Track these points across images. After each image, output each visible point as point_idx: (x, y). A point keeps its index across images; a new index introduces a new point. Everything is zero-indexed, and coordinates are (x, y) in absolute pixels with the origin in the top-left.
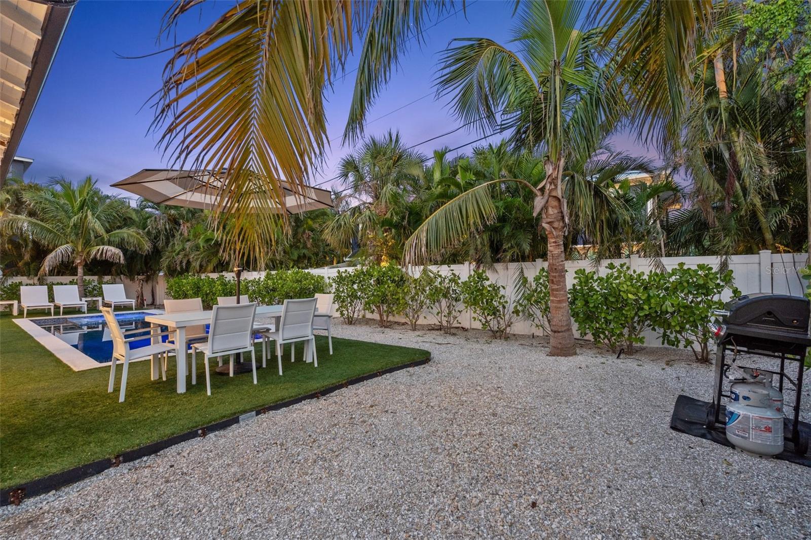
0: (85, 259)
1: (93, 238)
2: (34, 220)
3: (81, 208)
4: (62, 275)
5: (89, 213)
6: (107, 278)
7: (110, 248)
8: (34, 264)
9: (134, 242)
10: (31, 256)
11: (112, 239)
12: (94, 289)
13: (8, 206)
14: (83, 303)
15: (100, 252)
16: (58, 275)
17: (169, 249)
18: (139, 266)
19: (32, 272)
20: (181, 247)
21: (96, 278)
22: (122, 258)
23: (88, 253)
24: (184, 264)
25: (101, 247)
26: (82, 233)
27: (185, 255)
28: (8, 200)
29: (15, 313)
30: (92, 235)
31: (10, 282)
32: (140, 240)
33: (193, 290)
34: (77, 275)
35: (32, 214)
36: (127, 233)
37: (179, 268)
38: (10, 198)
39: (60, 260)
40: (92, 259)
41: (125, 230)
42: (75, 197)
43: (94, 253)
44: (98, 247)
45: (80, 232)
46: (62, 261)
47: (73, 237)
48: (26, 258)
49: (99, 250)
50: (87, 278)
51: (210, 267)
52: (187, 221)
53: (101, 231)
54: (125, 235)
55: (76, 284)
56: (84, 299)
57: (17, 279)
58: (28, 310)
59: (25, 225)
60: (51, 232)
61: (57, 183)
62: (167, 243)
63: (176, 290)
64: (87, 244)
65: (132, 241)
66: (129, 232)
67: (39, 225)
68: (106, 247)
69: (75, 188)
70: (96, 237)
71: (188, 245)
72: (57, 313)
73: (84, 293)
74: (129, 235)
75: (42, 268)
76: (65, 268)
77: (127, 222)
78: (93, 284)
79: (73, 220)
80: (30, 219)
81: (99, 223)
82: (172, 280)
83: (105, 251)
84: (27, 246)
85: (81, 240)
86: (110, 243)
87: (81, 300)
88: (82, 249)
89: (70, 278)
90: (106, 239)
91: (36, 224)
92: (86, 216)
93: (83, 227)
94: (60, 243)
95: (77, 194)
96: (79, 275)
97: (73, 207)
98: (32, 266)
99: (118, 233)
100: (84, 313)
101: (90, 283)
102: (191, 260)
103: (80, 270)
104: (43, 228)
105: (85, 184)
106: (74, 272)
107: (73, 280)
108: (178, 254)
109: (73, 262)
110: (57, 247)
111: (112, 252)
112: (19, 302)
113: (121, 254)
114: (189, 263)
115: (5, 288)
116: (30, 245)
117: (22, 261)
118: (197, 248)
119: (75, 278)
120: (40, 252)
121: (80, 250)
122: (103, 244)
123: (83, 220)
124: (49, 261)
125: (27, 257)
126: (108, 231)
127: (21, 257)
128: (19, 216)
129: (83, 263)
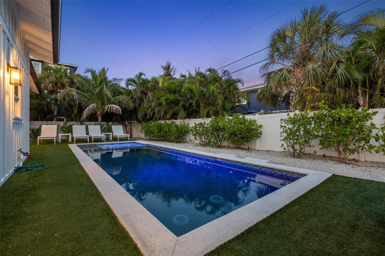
0: (102, 112)
1: (106, 100)
2: (79, 91)
3: (101, 83)
4: (91, 122)
5: (105, 86)
6: (110, 123)
7: (114, 106)
8: (79, 115)
9: (125, 103)
10: (78, 111)
11: (115, 101)
12: (105, 129)
13: (67, 85)
14: (103, 136)
15: (109, 108)
16: (89, 121)
17: (142, 107)
18: (126, 117)
19: (78, 119)
20: (148, 106)
21: (105, 123)
22: (121, 111)
23: (103, 109)
24: (151, 115)
25: (110, 105)
26: (101, 98)
27: (152, 110)
28: (67, 82)
29: (70, 141)
30: (106, 99)
31: (68, 124)
32: (128, 101)
33: (157, 130)
34: (98, 121)
35: (78, 88)
36: (122, 98)
37: (148, 117)
38: (68, 81)
39: (91, 112)
40: (106, 112)
41: (120, 96)
42: (97, 79)
43: (107, 108)
44: (108, 105)
45: (100, 97)
46: (92, 113)
47: (96, 100)
48: (75, 112)
49: (109, 107)
50: (102, 123)
51: (168, 116)
52: (151, 91)
53: (110, 96)
54: (121, 99)
55: (98, 125)
56: (103, 133)
57: (71, 123)
58: (76, 139)
59: (75, 93)
60: (86, 97)
61: (89, 71)
62: (140, 105)
63: (147, 130)
64: (103, 104)
65: (124, 102)
66: (122, 97)
67: (81, 93)
68: (112, 105)
69: (97, 74)
70: (107, 101)
71: (153, 104)
72: (91, 141)
73: (103, 131)
74: (123, 99)
75: (82, 117)
76: (92, 118)
77: (121, 93)
78: (105, 126)
79: (96, 90)
80: (77, 90)
81: (109, 92)
82: (144, 124)
83: (112, 107)
84: (75, 105)
85: (100, 102)
86: (114, 103)
87: (102, 134)
88: (101, 106)
89: (95, 123)
90: (112, 101)
91: (79, 93)
92: (103, 88)
93: (101, 95)
94: (90, 103)
95: (98, 77)
97: (96, 84)
98: (78, 116)
99: (117, 98)
100: (104, 141)
101: (103, 125)
102: (156, 112)
103: (100, 118)
104: (82, 95)
105: (102, 72)
106: (96, 120)
107: (96, 124)
108: (148, 109)
109: (96, 114)
110: (89, 105)
111: (116, 108)
112: (72, 134)
113: (120, 109)
114: (154, 113)
115: (66, 127)
116: (77, 105)
117: (74, 114)
118: (160, 104)
119: (97, 123)
120: (81, 109)
121: (100, 107)
122: (110, 104)
123: (101, 90)
124: (86, 113)
125: (76, 111)
126: (113, 97)
127: (73, 112)
128: (72, 89)
129: (101, 114)
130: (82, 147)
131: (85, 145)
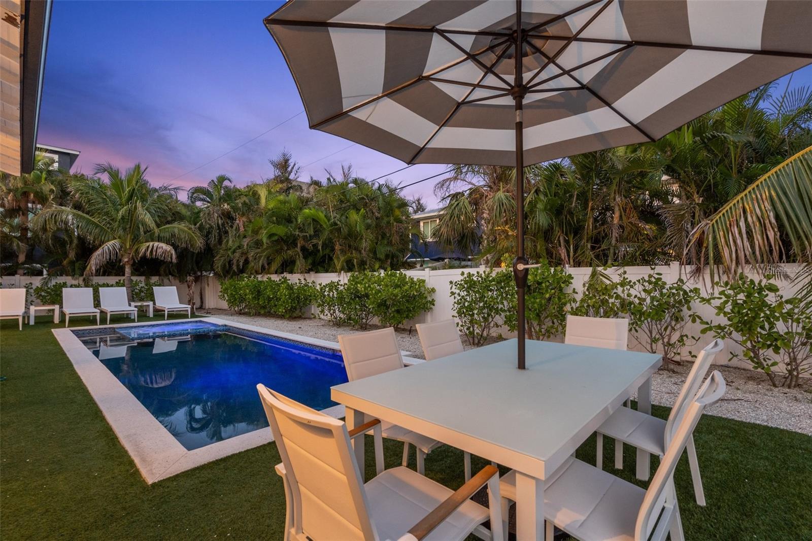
0: (133, 258)
1: (142, 233)
2: (80, 213)
3: (130, 197)
4: (108, 276)
5: (139, 204)
6: (154, 279)
7: (161, 245)
8: (79, 262)
9: (185, 237)
10: (76, 254)
11: (162, 235)
12: (141, 291)
13: (52, 197)
14: (132, 309)
15: (150, 249)
16: (104, 275)
17: (223, 246)
18: (190, 266)
19: (77, 271)
20: (237, 244)
21: (143, 278)
22: (174, 256)
23: (137, 250)
24: (241, 264)
25: (151, 244)
26: (130, 227)
27: (243, 253)
28: (52, 191)
29: (57, 320)
30: (142, 230)
31: (53, 282)
32: (191, 235)
33: (252, 294)
34: (124, 275)
35: (78, 206)
36: (178, 228)
37: (235, 268)
38: (54, 189)
39: (108, 258)
40: (141, 258)
41: (175, 225)
42: (123, 189)
43: (144, 250)
44: (147, 244)
45: (128, 226)
46: (110, 259)
47: (121, 232)
48: (70, 256)
49: (148, 247)
50: (134, 278)
51: (274, 267)
52: (243, 215)
53: (152, 225)
54: (176, 231)
55: (123, 285)
56: (133, 304)
57: (61, 280)
58: (70, 317)
59: (70, 217)
60: (97, 226)
61: (105, 170)
62: (220, 242)
63: (232, 294)
64: (136, 240)
65: (183, 236)
66: (179, 226)
67: (84, 218)
68: (156, 244)
69: (123, 178)
70: (145, 233)
71: (245, 242)
72: (104, 321)
73: (133, 297)
74: (180, 230)
75: (88, 267)
76: (112, 268)
77: (177, 217)
78: (140, 285)
79: (121, 213)
80: (75, 211)
81: (149, 215)
82: (227, 282)
83: (155, 248)
84: (71, 242)
85: (129, 236)
86: (160, 239)
87: (130, 305)
88: (130, 245)
89: (117, 279)
90: (156, 234)
91: (81, 217)
92: (136, 208)
93: (131, 220)
94: (106, 238)
95: (125, 184)
96: (126, 275)
97: (121, 198)
98: (77, 265)
99: (168, 228)
100: (133, 321)
101: (137, 284)
102: (251, 259)
103: (128, 270)
104: (89, 221)
105: (134, 173)
106: (120, 272)
107: (120, 280)
108: (234, 252)
109: (120, 261)
110: (103, 244)
111: (163, 248)
112: (61, 307)
113: (173, 252)
114: (247, 262)
115: (49, 288)
116: (75, 241)
117: (67, 260)
118: (258, 244)
119: (122, 278)
120: (86, 250)
121: (128, 247)
122: (153, 240)
123: (132, 213)
124: (96, 259)
125: (72, 255)
126: (158, 226)
127: (66, 255)
128: (63, 208)
129: (131, 262)
130: (83, 333)
131: (90, 330)
